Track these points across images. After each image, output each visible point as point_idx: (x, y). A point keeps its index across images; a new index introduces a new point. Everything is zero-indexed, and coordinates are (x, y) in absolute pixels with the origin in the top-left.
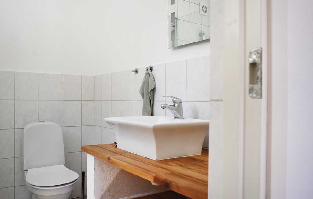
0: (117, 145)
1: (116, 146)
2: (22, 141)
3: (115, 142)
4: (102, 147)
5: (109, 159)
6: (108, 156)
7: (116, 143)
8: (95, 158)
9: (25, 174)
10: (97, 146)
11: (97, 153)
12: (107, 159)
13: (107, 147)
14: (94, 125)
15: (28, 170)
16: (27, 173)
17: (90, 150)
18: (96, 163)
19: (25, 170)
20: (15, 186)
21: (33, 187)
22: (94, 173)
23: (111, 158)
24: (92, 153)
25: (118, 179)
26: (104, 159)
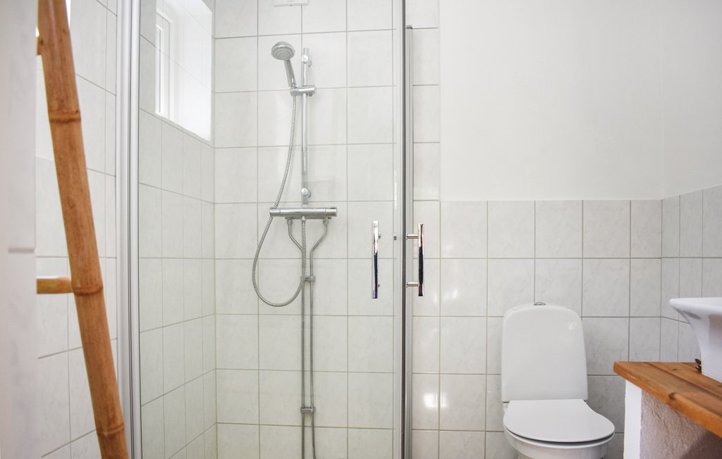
0: (700, 368)
1: (700, 370)
2: (499, 342)
3: (697, 360)
4: (663, 368)
5: (671, 397)
6: (670, 391)
7: (698, 362)
8: (643, 393)
9: (505, 410)
10: (651, 365)
11: (647, 381)
12: (668, 397)
13: (675, 370)
14: (661, 317)
15: (508, 402)
16: (507, 407)
17: (631, 373)
18: (646, 404)
19: (504, 401)
20: (486, 431)
21: (516, 439)
22: (640, 427)
23: (677, 396)
24: (638, 381)
25: (701, 449)
26: (662, 396)
